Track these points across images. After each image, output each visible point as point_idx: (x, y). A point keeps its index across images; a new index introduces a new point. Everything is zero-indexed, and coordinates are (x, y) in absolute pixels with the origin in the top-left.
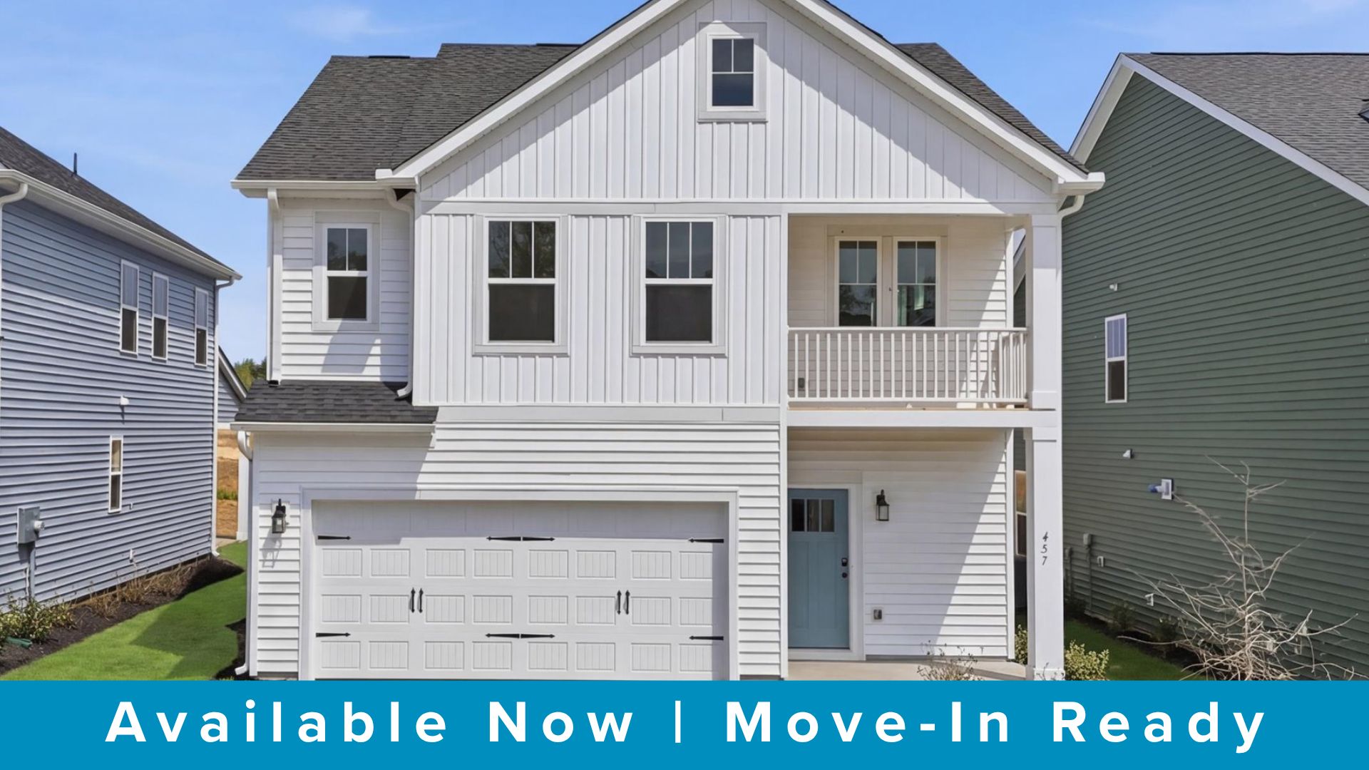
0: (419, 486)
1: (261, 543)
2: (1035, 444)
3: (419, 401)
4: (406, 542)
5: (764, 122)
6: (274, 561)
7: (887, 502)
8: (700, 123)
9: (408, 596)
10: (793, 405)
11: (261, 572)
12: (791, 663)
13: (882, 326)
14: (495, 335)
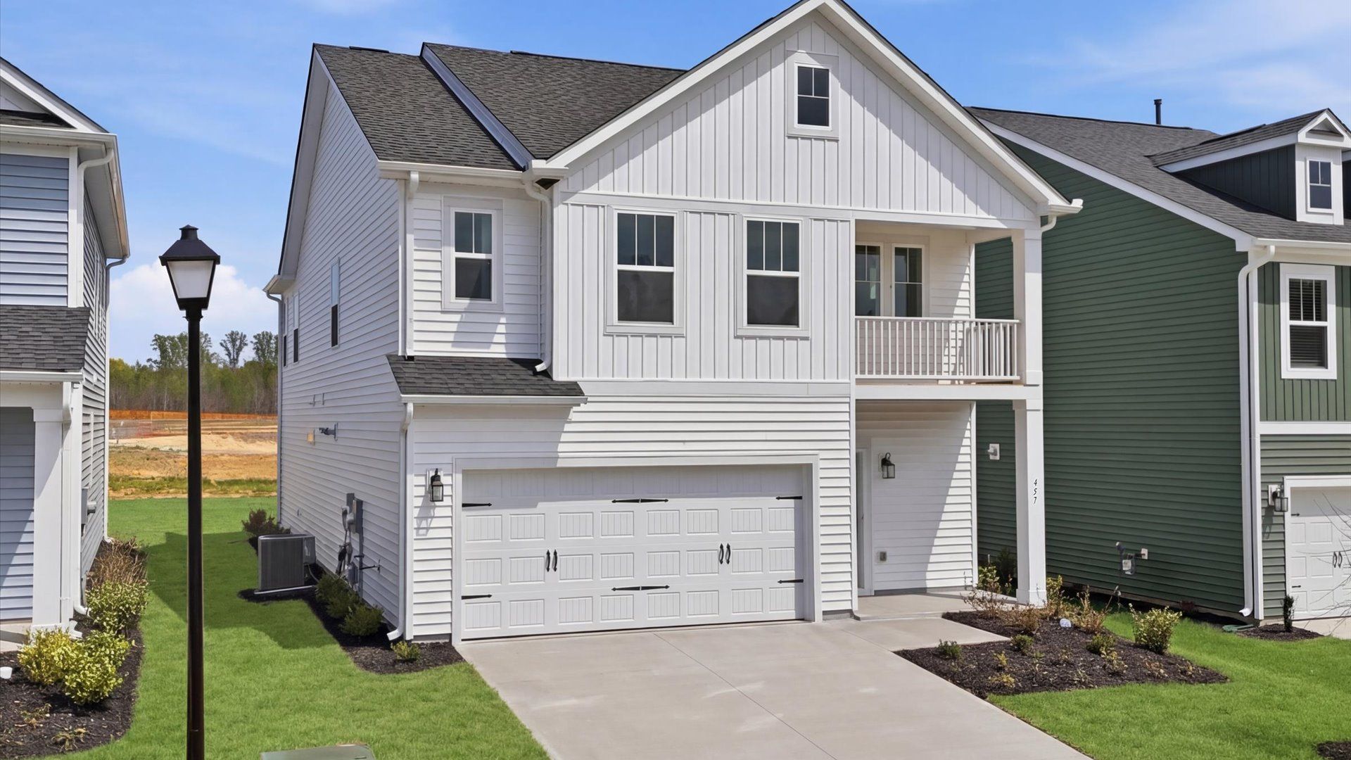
0: (560, 455)
1: (416, 512)
2: (1028, 413)
3: (559, 376)
4: (542, 506)
5: (837, 141)
6: (428, 529)
7: (892, 462)
8: (789, 137)
9: (544, 557)
10: (859, 381)
11: (415, 539)
12: (860, 598)
13: (884, 316)
14: (625, 315)
